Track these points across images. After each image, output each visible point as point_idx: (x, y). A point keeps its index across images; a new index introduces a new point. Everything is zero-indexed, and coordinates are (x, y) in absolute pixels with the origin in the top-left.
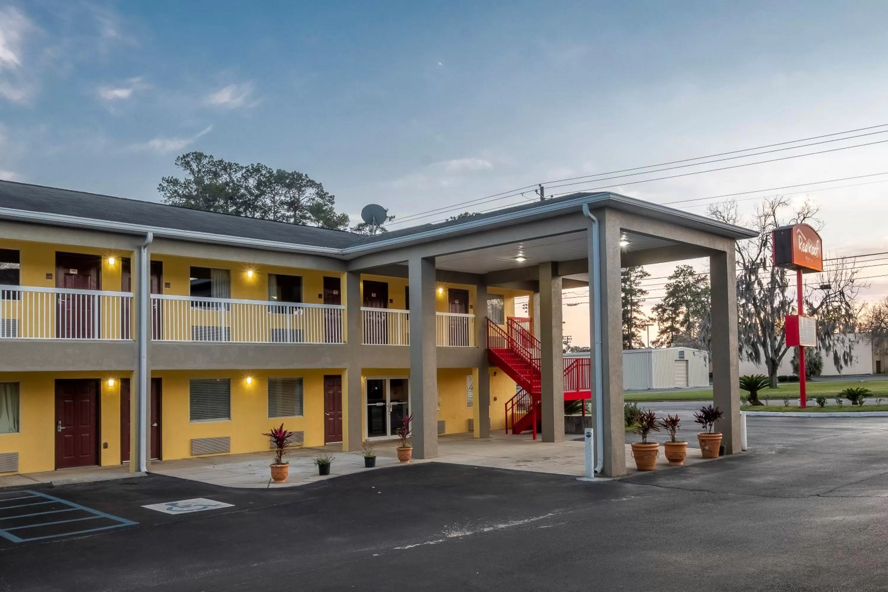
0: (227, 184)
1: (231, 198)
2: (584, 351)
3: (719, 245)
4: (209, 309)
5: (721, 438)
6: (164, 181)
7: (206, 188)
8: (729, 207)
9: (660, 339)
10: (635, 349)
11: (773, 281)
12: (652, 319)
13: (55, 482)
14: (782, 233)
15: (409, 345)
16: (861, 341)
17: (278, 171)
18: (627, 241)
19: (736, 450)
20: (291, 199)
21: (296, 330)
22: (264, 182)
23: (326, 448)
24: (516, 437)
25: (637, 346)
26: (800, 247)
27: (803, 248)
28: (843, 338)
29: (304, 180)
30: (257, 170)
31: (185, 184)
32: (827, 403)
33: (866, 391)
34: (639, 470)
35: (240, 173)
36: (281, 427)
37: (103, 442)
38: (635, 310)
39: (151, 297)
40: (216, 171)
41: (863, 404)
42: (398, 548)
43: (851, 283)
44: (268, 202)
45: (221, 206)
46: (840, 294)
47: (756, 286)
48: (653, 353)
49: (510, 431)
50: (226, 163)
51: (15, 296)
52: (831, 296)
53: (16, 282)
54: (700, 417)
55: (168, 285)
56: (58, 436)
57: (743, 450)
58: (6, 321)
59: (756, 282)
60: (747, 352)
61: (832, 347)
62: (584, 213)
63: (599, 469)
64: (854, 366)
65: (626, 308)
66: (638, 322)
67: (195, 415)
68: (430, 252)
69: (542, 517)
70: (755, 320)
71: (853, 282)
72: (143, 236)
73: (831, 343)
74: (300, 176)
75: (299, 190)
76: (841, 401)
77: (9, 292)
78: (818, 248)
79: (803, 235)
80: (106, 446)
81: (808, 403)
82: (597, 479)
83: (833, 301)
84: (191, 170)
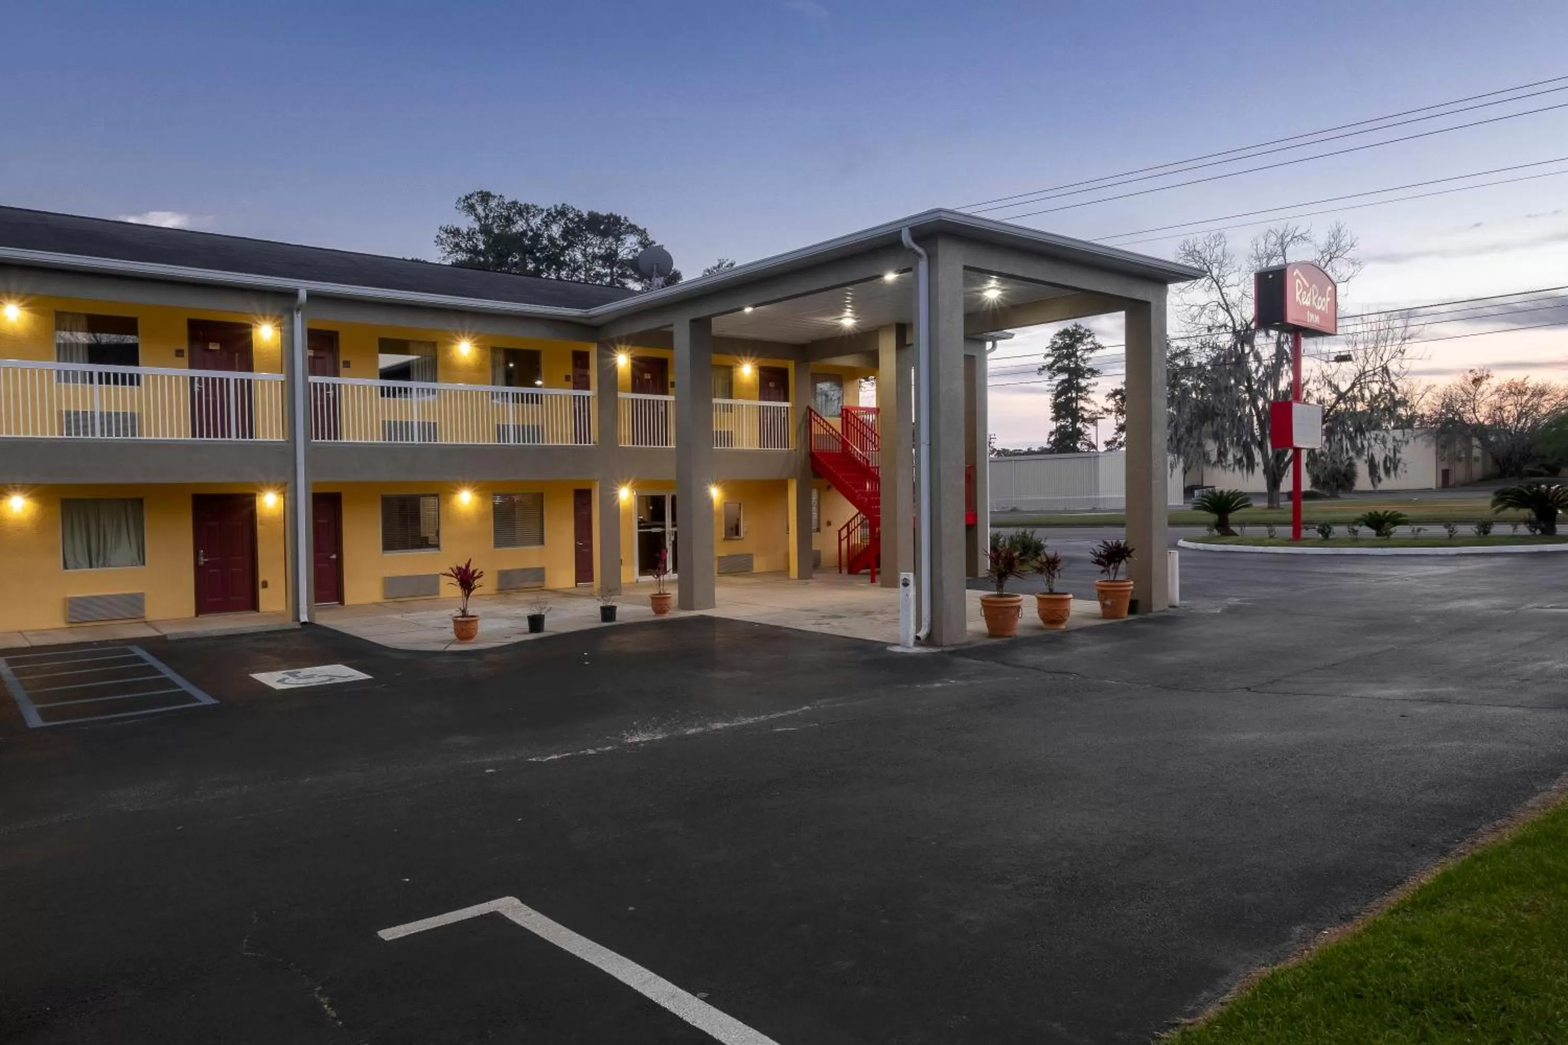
0: (524, 233)
1: (530, 251)
2: (1015, 455)
3: (1139, 292)
4: (406, 397)
5: (1132, 587)
6: (442, 232)
7: (499, 239)
8: (1213, 245)
9: (1117, 438)
10: (1082, 452)
11: (1280, 354)
12: (1107, 410)
13: (170, 635)
14: (1270, 276)
15: (673, 446)
16: (1411, 441)
17: (590, 214)
18: (998, 289)
19: (1159, 606)
20: (606, 251)
21: (533, 427)
22: (573, 229)
23: (576, 591)
24: (852, 578)
25: (1085, 448)
26: (1298, 298)
27: (1303, 300)
28: (1384, 437)
29: (622, 224)
30: (562, 213)
31: (468, 234)
32: (1334, 533)
33: (1400, 515)
34: (991, 635)
35: (540, 218)
36: (468, 566)
37: (261, 579)
38: (1081, 398)
39: (309, 380)
40: (509, 215)
41: (1392, 536)
42: (534, 760)
43: (1400, 354)
44: (579, 257)
45: (516, 264)
46: (1383, 370)
47: (1251, 359)
48: (1100, 458)
49: (845, 571)
50: (521, 205)
51: (133, 380)
52: (1367, 374)
53: (135, 362)
54: (1100, 555)
55: (347, 364)
56: (199, 571)
57: (1174, 607)
58: (105, 414)
59: (1251, 354)
60: (1234, 456)
61: (1366, 449)
62: (904, 242)
63: (923, 633)
64: (1400, 477)
65: (1069, 395)
66: (1086, 415)
67: (390, 544)
68: (702, 311)
69: (790, 712)
70: (1250, 409)
71: (1403, 353)
72: (292, 294)
73: (1366, 443)
74: (617, 219)
75: (618, 239)
76: (1357, 531)
77: (108, 375)
78: (1328, 299)
79: (1303, 279)
80: (265, 585)
81: (1304, 533)
82: (917, 650)
83: (1371, 382)
84: (476, 215)
